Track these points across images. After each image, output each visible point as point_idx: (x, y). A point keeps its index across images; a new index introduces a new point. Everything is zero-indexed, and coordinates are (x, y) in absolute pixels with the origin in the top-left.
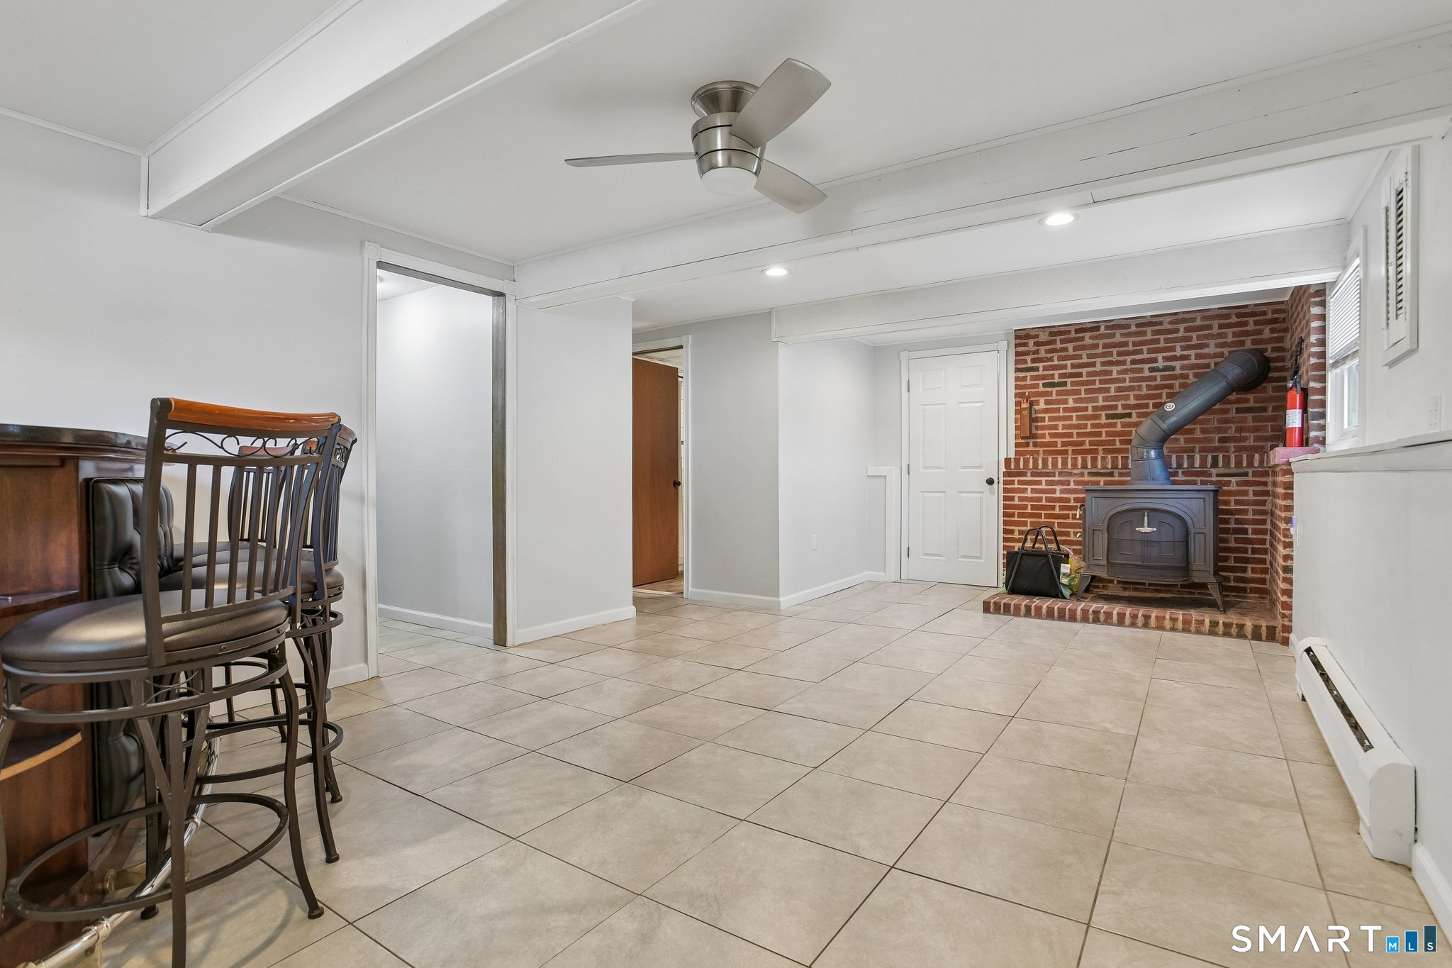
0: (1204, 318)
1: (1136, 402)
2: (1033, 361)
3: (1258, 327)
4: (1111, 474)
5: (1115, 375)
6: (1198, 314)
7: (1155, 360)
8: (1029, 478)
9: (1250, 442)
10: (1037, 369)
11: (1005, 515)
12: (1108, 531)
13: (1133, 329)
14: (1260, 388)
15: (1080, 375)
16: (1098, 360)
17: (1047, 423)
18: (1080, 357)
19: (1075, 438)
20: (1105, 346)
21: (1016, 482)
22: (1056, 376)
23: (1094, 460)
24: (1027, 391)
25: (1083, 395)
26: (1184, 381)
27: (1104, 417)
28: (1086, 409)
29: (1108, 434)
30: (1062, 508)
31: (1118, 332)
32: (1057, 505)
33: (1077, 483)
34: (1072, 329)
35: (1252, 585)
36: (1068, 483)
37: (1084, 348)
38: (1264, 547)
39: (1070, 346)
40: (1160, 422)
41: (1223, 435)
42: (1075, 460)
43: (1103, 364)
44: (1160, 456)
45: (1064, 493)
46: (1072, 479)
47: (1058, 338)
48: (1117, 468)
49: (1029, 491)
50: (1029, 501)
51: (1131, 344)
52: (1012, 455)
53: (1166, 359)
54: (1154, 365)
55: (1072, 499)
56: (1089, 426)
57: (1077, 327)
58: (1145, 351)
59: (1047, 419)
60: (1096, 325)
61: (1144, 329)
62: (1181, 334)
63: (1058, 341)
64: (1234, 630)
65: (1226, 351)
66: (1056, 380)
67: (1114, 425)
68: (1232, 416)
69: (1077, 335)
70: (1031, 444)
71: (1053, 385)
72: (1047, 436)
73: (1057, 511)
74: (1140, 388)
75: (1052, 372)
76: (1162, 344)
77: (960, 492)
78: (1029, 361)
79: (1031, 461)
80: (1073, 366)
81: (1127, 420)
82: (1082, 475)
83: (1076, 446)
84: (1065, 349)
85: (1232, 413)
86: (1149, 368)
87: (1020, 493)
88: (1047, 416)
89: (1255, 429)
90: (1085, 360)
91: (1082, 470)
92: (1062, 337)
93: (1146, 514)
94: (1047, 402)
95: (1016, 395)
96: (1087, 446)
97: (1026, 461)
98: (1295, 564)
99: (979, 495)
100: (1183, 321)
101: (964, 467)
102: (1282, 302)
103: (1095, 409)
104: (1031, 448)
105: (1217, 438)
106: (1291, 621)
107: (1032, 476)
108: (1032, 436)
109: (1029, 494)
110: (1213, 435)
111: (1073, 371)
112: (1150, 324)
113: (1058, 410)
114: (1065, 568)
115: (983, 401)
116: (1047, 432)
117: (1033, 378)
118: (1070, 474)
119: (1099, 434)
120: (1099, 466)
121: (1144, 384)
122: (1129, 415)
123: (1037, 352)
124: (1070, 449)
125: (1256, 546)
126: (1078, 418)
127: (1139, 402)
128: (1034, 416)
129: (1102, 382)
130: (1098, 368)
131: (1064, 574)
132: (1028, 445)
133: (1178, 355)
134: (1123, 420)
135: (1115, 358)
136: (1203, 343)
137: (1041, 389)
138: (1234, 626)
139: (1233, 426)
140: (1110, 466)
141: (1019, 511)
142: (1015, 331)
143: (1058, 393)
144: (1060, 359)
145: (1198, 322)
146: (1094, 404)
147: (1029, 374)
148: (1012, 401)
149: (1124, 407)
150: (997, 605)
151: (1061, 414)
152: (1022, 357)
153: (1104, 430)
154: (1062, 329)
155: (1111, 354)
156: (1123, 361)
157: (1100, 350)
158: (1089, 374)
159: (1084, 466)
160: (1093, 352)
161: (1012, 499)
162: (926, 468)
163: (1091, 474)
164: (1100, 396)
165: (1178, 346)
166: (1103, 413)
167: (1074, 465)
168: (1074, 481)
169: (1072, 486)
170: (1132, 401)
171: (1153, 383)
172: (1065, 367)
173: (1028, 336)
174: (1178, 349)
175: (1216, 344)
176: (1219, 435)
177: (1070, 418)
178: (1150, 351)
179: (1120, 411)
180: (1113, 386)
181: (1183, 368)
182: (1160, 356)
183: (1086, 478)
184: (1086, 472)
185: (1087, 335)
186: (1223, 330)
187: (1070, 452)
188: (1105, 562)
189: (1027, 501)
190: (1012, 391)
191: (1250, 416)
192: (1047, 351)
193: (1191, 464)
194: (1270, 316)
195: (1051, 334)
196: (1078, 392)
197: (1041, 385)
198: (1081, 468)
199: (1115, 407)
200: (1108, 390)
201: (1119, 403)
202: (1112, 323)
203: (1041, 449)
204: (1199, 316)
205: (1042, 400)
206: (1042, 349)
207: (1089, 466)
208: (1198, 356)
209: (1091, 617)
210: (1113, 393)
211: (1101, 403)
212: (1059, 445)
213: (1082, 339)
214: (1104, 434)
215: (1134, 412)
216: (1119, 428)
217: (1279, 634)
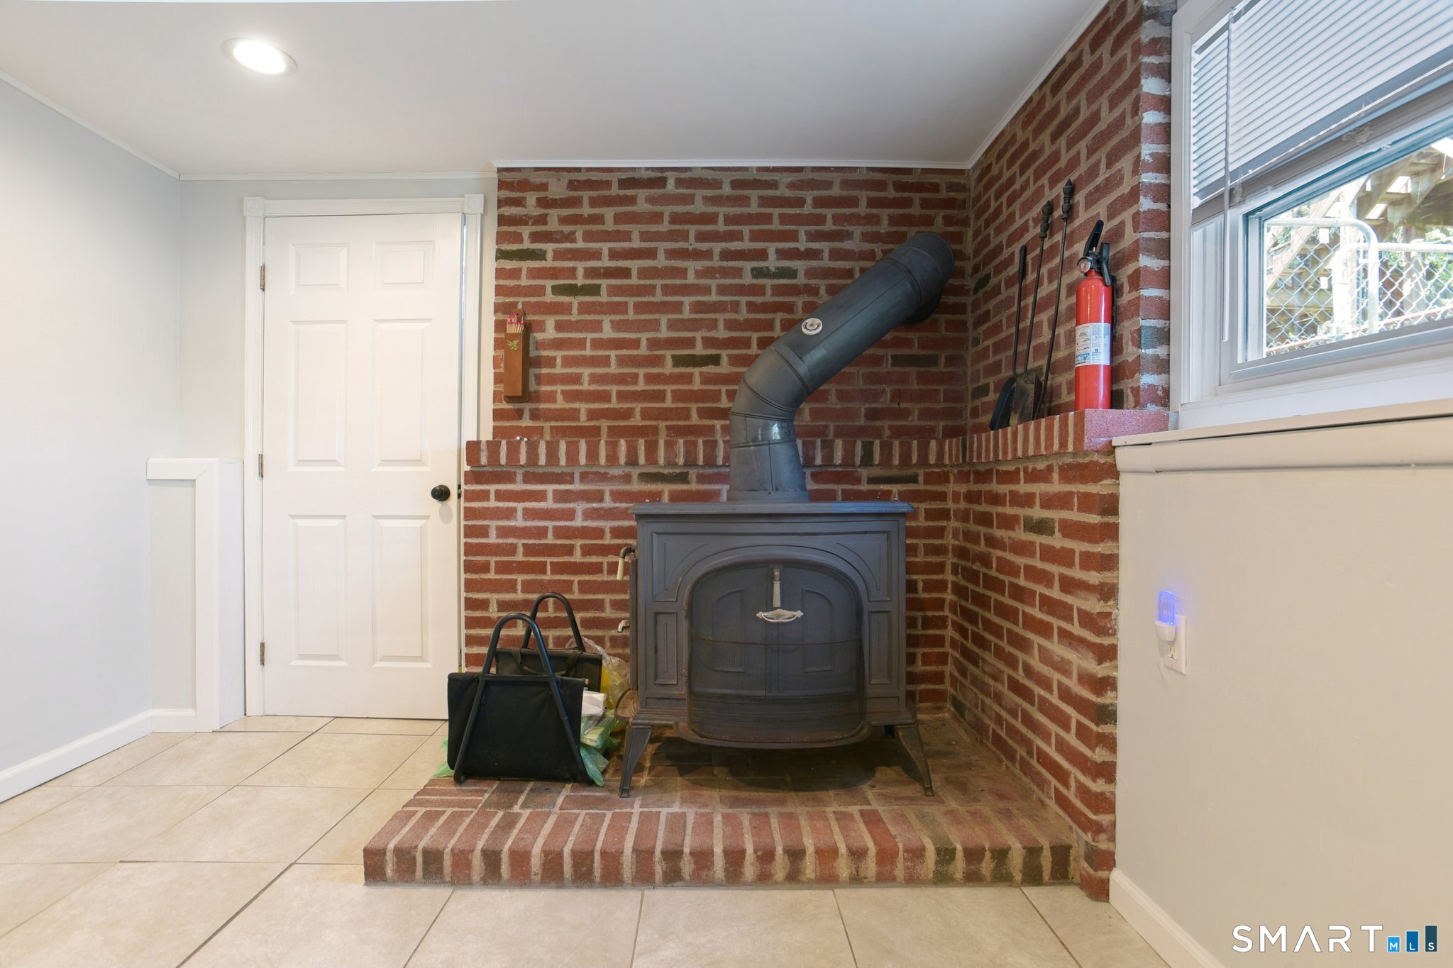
0: (846, 184)
1: (728, 334)
2: (535, 237)
3: (927, 212)
4: (683, 478)
5: (691, 279)
6: (835, 175)
7: (762, 255)
8: (519, 486)
9: (913, 421)
10: (541, 255)
11: (469, 567)
12: (690, 615)
13: (727, 190)
14: (927, 321)
15: (626, 273)
16: (662, 246)
17: (559, 369)
18: (626, 236)
19: (614, 404)
20: (675, 219)
21: (492, 496)
22: (580, 272)
23: (651, 448)
24: (521, 301)
25: (631, 315)
26: (811, 299)
27: (669, 361)
28: (636, 344)
29: (677, 396)
30: (587, 551)
31: (700, 194)
32: (579, 543)
33: (617, 496)
34: (614, 178)
35: (923, 687)
36: (599, 497)
37: (635, 218)
38: (941, 614)
39: (609, 213)
40: (793, 358)
41: (873, 406)
42: (613, 446)
43: (671, 254)
44: (790, 436)
45: (592, 519)
46: (607, 488)
47: (586, 195)
48: (696, 465)
49: (520, 514)
50: (520, 537)
51: (721, 219)
52: (487, 435)
53: (782, 254)
54: (761, 264)
55: (607, 530)
56: (641, 379)
57: (624, 176)
58: (746, 236)
59: (559, 361)
60: (658, 175)
61: (745, 192)
62: (808, 209)
63: (586, 201)
64: (987, 866)
65: (878, 248)
66: (580, 281)
67: (688, 379)
68: (885, 370)
69: (622, 192)
70: (527, 414)
71: (572, 290)
72: (559, 397)
73: (577, 557)
74: (735, 307)
75: (571, 264)
76: (775, 226)
77: (376, 517)
78: (526, 236)
79: (523, 448)
80: (614, 255)
81: (711, 369)
82: (627, 478)
83: (615, 419)
84: (599, 219)
85: (887, 366)
86: (753, 270)
87: (502, 519)
88: (559, 355)
89: (922, 397)
90: (636, 243)
91: (628, 469)
92: (594, 194)
93: (777, 573)
94: (560, 326)
95: (498, 308)
96: (637, 421)
97: (513, 450)
98: (1125, 700)
99: (419, 523)
100: (812, 185)
101: (385, 462)
102: (961, 172)
103: (653, 343)
104: (526, 422)
105: (863, 410)
106: (1112, 839)
107: (526, 481)
108: (526, 396)
109: (519, 522)
110: (855, 405)
111: (614, 264)
112: (756, 184)
113: (581, 344)
114: (592, 703)
115: (429, 320)
116: (559, 388)
117: (534, 273)
118: (604, 477)
119: (660, 396)
120: (661, 461)
121: (743, 300)
122: (715, 360)
123: (542, 220)
124: (604, 424)
125: (930, 614)
126: (622, 361)
127: (734, 334)
128: (533, 353)
129: (667, 290)
130: (661, 261)
131: (591, 717)
132: (519, 414)
133: (802, 249)
134: (704, 369)
135: (692, 244)
136: (842, 231)
137: (549, 297)
138: (988, 855)
139: (888, 389)
140: (681, 461)
141: (498, 559)
142: (500, 170)
143: (584, 309)
144: (589, 237)
145: (836, 191)
146: (652, 335)
147: (525, 265)
148: (490, 319)
149: (708, 342)
150: (405, 856)
151: (588, 352)
152: (512, 229)
153: (669, 388)
154: (595, 177)
155: (684, 236)
156: (707, 251)
157: (665, 227)
158: (643, 273)
159: (632, 461)
160: (653, 228)
161: (484, 532)
162: (300, 462)
163: (645, 477)
164: (664, 320)
165: (802, 230)
166: (668, 354)
167: (612, 459)
168: (613, 493)
169: (608, 503)
170: (722, 333)
171: (759, 300)
172: (596, 255)
173: (524, 185)
174: (802, 237)
175: (863, 234)
176: (867, 406)
177: (605, 361)
178: (756, 237)
179: (699, 350)
180: (687, 300)
181: (810, 273)
182: (771, 248)
183: (636, 486)
184: (635, 472)
185: (642, 194)
186: (875, 211)
187: (604, 432)
188: (682, 691)
189: (514, 536)
190: (490, 298)
191: (912, 371)
192: (564, 220)
193: (828, 458)
194: (943, 194)
195: (572, 185)
196: (620, 308)
197: (549, 290)
198: (626, 464)
199: (690, 343)
200: (677, 307)
201: (698, 335)
202: (688, 175)
203: (547, 425)
204: (837, 179)
205: (550, 322)
206: (554, 214)
207: (642, 460)
208: (835, 255)
209: (659, 869)
210: (686, 314)
211: (664, 333)
212: (583, 416)
213: (632, 200)
214: (669, 396)
215: (724, 354)
216: (697, 385)
217: (1080, 865)
